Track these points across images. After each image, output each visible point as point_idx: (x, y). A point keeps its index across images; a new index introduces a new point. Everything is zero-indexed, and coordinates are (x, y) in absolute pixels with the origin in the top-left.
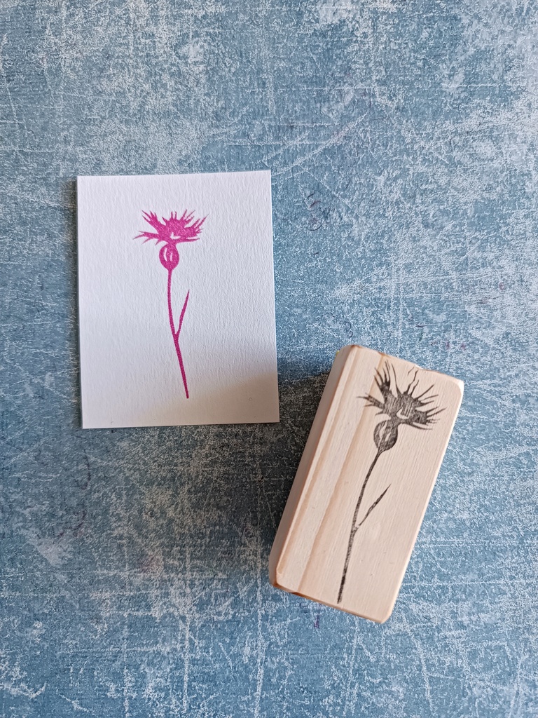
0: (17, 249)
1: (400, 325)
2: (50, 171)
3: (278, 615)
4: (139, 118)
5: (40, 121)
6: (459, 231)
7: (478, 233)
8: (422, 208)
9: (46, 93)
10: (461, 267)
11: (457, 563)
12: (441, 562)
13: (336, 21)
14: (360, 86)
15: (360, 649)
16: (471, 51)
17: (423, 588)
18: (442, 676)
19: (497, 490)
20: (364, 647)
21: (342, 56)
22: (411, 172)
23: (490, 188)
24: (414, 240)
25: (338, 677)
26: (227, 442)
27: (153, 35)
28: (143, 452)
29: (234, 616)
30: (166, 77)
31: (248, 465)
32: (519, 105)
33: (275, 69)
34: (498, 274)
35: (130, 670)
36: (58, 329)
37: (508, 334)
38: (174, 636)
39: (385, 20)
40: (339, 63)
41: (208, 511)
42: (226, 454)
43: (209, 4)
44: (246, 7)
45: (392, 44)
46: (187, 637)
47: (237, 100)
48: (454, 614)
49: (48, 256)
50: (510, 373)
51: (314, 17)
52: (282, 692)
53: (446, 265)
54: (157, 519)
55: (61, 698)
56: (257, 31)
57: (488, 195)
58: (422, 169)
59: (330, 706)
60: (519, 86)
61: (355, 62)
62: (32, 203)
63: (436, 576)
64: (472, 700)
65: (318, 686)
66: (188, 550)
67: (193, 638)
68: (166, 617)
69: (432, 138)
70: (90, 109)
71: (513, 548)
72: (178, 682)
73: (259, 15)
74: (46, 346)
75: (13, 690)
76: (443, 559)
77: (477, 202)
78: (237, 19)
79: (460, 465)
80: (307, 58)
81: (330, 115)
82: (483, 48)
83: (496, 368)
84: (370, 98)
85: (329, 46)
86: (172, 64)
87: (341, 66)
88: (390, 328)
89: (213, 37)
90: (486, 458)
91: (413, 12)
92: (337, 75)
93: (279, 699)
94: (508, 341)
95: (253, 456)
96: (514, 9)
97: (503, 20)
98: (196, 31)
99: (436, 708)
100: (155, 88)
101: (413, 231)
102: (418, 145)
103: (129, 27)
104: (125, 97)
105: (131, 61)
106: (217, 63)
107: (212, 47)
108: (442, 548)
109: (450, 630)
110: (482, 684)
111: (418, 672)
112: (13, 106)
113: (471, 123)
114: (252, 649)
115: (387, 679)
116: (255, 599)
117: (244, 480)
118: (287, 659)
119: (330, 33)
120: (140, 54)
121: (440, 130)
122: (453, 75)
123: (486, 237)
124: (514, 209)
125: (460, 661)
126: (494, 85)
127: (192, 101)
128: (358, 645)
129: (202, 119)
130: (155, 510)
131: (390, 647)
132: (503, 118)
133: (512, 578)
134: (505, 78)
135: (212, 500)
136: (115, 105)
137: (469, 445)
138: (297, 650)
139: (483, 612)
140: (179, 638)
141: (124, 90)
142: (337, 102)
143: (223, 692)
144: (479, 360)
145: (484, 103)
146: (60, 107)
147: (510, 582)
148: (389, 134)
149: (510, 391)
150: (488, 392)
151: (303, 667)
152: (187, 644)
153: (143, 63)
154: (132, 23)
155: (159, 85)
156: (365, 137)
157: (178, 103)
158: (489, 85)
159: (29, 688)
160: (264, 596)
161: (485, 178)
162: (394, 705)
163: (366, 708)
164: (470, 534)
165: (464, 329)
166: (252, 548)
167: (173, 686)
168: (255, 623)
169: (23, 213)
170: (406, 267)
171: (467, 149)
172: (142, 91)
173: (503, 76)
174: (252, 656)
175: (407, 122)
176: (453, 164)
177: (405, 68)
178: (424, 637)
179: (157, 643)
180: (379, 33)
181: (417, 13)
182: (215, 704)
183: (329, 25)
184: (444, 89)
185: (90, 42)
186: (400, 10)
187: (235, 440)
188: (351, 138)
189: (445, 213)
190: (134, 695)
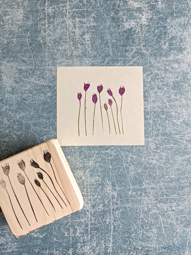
0: (34, 98)
1: (152, 119)
2: (44, 74)
3: (117, 209)
4: (71, 58)
5: (40, 59)
6: (168, 90)
7: (174, 91)
8: (157, 83)
9: (42, 50)
10: (169, 101)
11: (171, 191)
12: (166, 191)
13: (130, 28)
14: (137, 47)
15: (142, 218)
16: (170, 36)
17: (161, 199)
18: (168, 226)
19: (183, 168)
20: (144, 218)
21: (132, 38)
22: (154, 73)
23: (177, 77)
24: (155, 93)
25: (136, 227)
26: (100, 156)
27: (75, 32)
28: (75, 159)
29: (104, 210)
30: (79, 45)
31: (107, 163)
32: (185, 52)
33: (112, 42)
34: (181, 103)
35: (72, 227)
36: (48, 122)
37: (184, 121)
38: (85, 216)
39: (145, 27)
40: (131, 40)
41: (95, 177)
42: (100, 159)
43: (91, 23)
44: (103, 23)
45: (147, 35)
46: (89, 216)
47: (101, 52)
48: (171, 207)
49: (44, 100)
50: (185, 133)
51: (123, 26)
52: (119, 233)
53: (165, 100)
54: (79, 180)
55: (50, 237)
56: (106, 31)
57: (177, 79)
58: (157, 72)
59: (134, 237)
60: (185, 47)
61: (136, 40)
62: (39, 84)
63: (165, 195)
64: (177, 233)
65: (130, 230)
66: (89, 190)
67: (91, 217)
68: (82, 211)
69: (159, 63)
70: (56, 55)
71: (188, 186)
72: (87, 231)
73: (107, 26)
74: (44, 128)
75: (35, 235)
76: (167, 190)
77: (173, 81)
78: (100, 27)
79: (171, 161)
80: (121, 39)
81: (129, 56)
82: (174, 36)
83: (181, 131)
84: (140, 51)
85: (128, 35)
86: (80, 41)
87: (132, 41)
88: (149, 120)
89: (93, 33)
90: (179, 159)
91: (153, 25)
92: (130, 44)
93: (118, 235)
94: (184, 123)
95: (108, 160)
96: (182, 24)
97: (179, 27)
98: (88, 31)
99: (166, 236)
100: (75, 48)
101: (155, 90)
102: (155, 65)
103: (67, 30)
104: (66, 51)
105: (68, 40)
106: (94, 41)
107: (93, 36)
108: (167, 187)
109: (170, 212)
110: (180, 228)
111: (160, 225)
112: (32, 54)
113: (171, 58)
114: (109, 220)
115: (151, 227)
116: (110, 204)
117: (106, 167)
118: (120, 222)
119: (128, 31)
120: (71, 38)
121: (162, 60)
122: (165, 44)
123: (176, 92)
124: (185, 83)
125: (173, 221)
126: (177, 46)
127: (87, 52)
128: (142, 217)
129: (90, 58)
130: (78, 177)
131: (152, 217)
132: (180, 56)
133: (188, 195)
134: (181, 44)
135: (96, 174)
136: (64, 54)
137: (174, 155)
138: (123, 219)
139: (180, 206)
140: (87, 217)
141: (66, 49)
142: (131, 52)
143: (101, 233)
144: (176, 129)
145: (175, 52)
146: (47, 54)
147: (187, 197)
148: (147, 61)
149: (185, 138)
150: (179, 139)
151: (125, 225)
152: (89, 219)
153: (72, 41)
154: (68, 28)
155: (77, 48)
156: (139, 63)
157: (83, 53)
158: (176, 47)
159: (40, 234)
160: (112, 203)
161: (176, 74)
162: (153, 236)
163: (145, 237)
164: (175, 182)
165: (171, 120)
166: (108, 188)
167: (85, 232)
168: (110, 212)
169: (36, 87)
170: (153, 101)
171: (170, 66)
172: (72, 49)
173: (180, 44)
174: (109, 222)
175: (152, 58)
176: (166, 70)
177: (151, 42)
178: (162, 214)
179: (80, 219)
180: (143, 31)
181: (154, 25)
182: (98, 237)
183: (128, 29)
184: (162, 48)
185: (55, 35)
186: (149, 24)
187: (102, 155)
188: (135, 63)
189: (164, 85)
190: (73, 235)
